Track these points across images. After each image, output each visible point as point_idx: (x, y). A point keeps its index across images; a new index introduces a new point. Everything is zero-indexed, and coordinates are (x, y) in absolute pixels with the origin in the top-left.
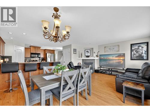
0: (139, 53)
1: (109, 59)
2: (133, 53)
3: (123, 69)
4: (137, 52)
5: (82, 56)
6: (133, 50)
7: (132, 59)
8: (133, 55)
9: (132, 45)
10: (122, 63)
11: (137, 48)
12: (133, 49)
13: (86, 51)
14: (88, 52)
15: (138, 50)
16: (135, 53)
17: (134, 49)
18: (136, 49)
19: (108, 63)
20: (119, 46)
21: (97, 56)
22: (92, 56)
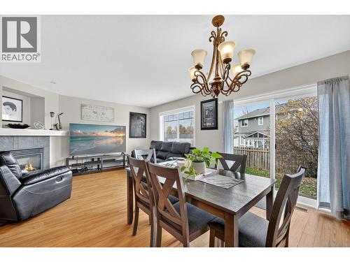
1: (98, 136)
7: (130, 137)
21: (57, 127)
22: (41, 126)
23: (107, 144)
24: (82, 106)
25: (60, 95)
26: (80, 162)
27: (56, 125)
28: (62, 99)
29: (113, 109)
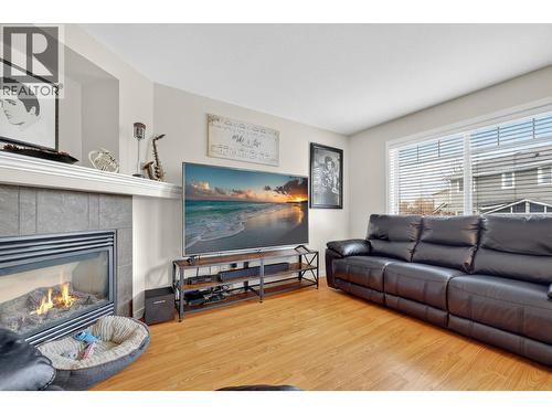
0: (327, 181)
1: (249, 201)
7: (312, 204)
10: (300, 220)
16: (320, 181)
21: (151, 171)
22: (110, 163)
23: (269, 223)
24: (210, 119)
25: (155, 84)
26: (204, 271)
27: (147, 167)
28: (163, 94)
29: (276, 134)
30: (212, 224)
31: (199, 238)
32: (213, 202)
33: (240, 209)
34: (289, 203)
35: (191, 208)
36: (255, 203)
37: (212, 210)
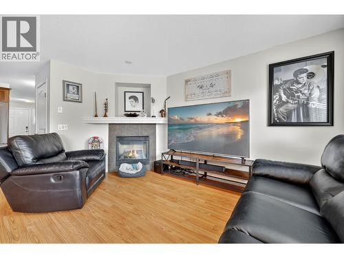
0: (298, 97)
2: (276, 98)
3: (243, 162)
4: (291, 94)
5: (106, 110)
6: (278, 86)
7: (272, 123)
8: (278, 106)
9: (272, 68)
10: (239, 137)
11: (292, 77)
12: (276, 82)
13: (128, 95)
14: (136, 99)
15: (295, 87)
16: (284, 98)
17: (281, 85)
18: (286, 82)
19: (192, 139)
20: (228, 73)
21: (161, 111)
30: (178, 135)
31: (173, 142)
32: (179, 125)
33: (191, 128)
34: (228, 124)
35: (171, 128)
36: (201, 124)
37: (179, 129)
